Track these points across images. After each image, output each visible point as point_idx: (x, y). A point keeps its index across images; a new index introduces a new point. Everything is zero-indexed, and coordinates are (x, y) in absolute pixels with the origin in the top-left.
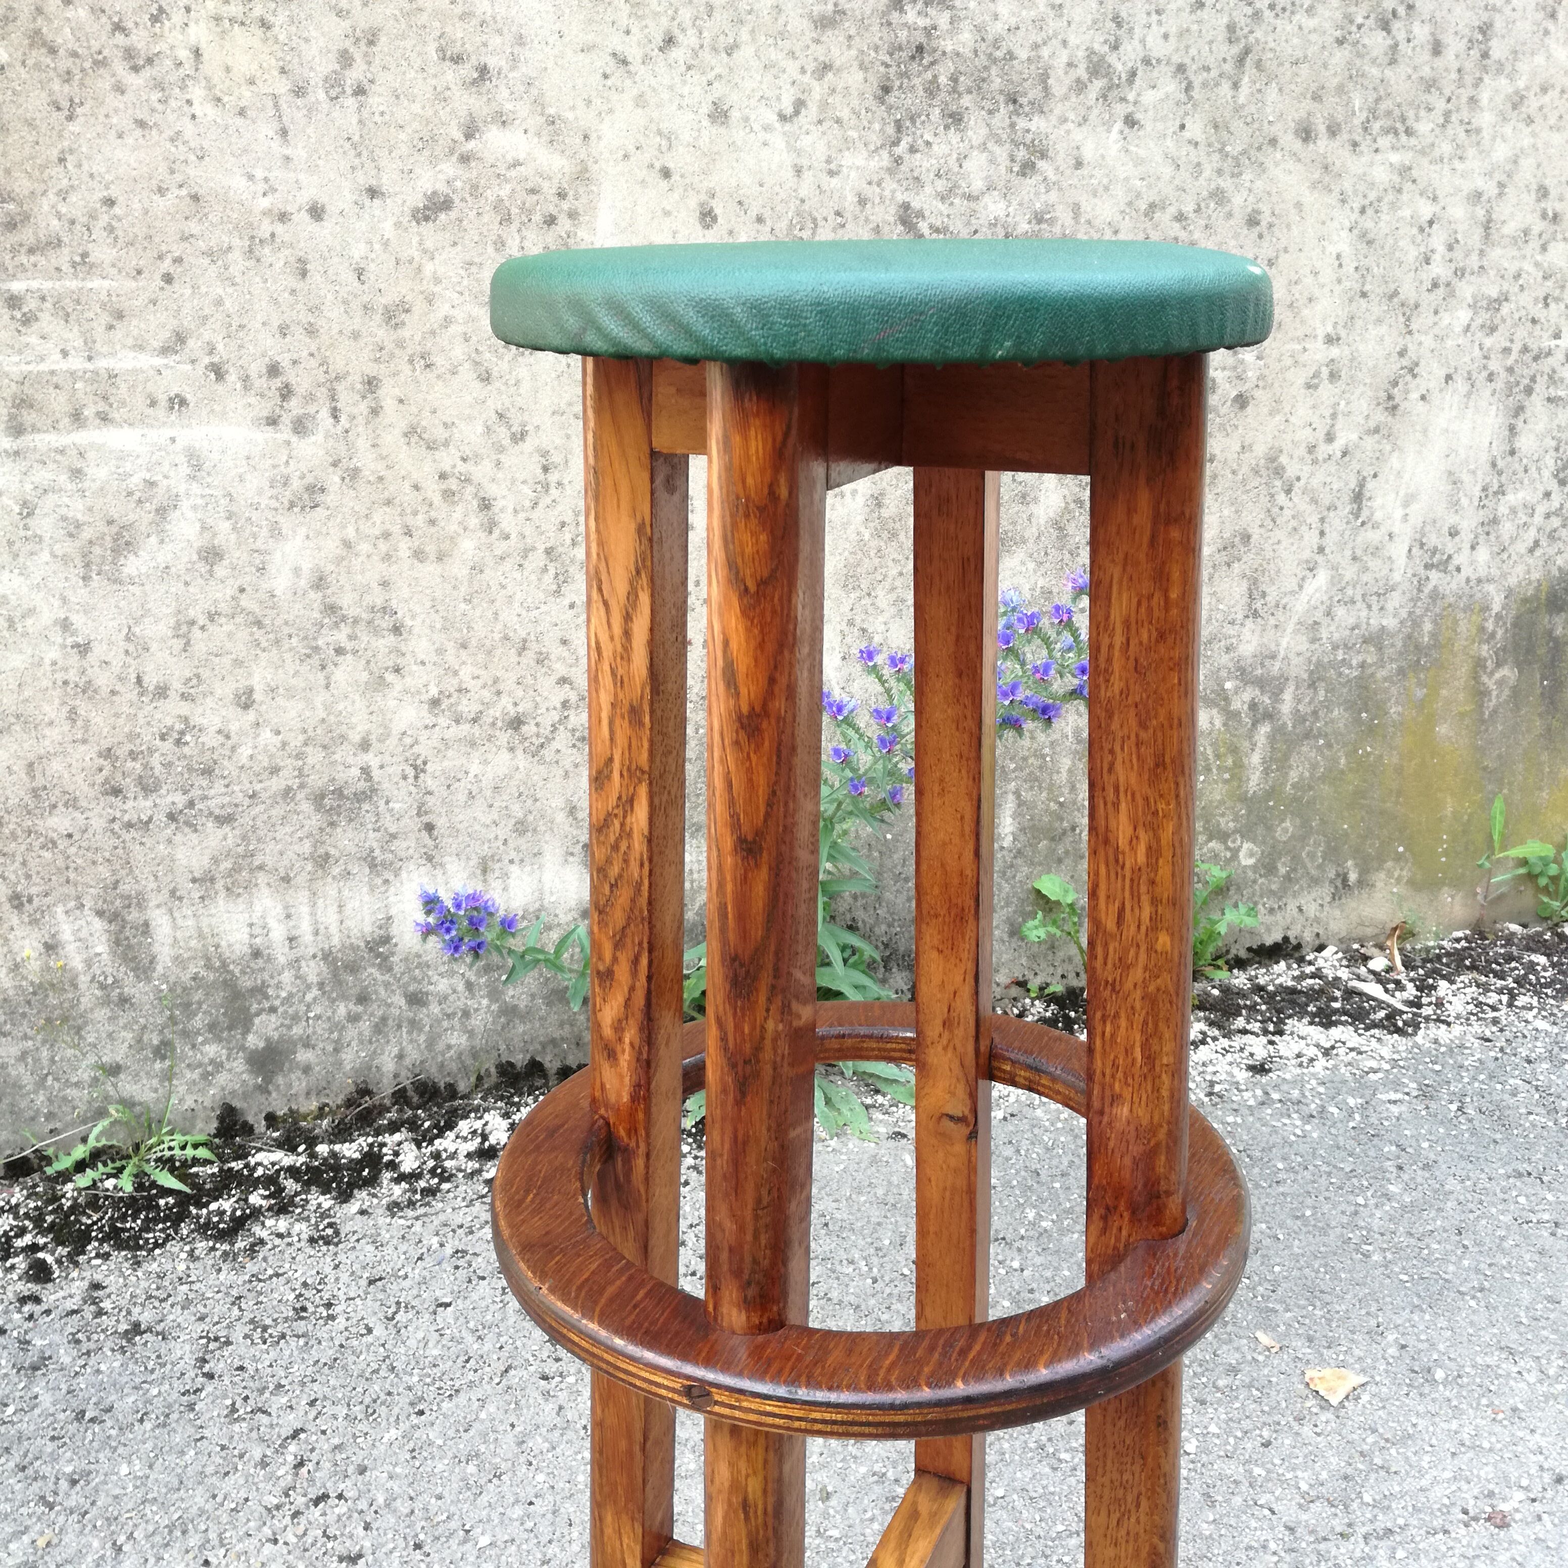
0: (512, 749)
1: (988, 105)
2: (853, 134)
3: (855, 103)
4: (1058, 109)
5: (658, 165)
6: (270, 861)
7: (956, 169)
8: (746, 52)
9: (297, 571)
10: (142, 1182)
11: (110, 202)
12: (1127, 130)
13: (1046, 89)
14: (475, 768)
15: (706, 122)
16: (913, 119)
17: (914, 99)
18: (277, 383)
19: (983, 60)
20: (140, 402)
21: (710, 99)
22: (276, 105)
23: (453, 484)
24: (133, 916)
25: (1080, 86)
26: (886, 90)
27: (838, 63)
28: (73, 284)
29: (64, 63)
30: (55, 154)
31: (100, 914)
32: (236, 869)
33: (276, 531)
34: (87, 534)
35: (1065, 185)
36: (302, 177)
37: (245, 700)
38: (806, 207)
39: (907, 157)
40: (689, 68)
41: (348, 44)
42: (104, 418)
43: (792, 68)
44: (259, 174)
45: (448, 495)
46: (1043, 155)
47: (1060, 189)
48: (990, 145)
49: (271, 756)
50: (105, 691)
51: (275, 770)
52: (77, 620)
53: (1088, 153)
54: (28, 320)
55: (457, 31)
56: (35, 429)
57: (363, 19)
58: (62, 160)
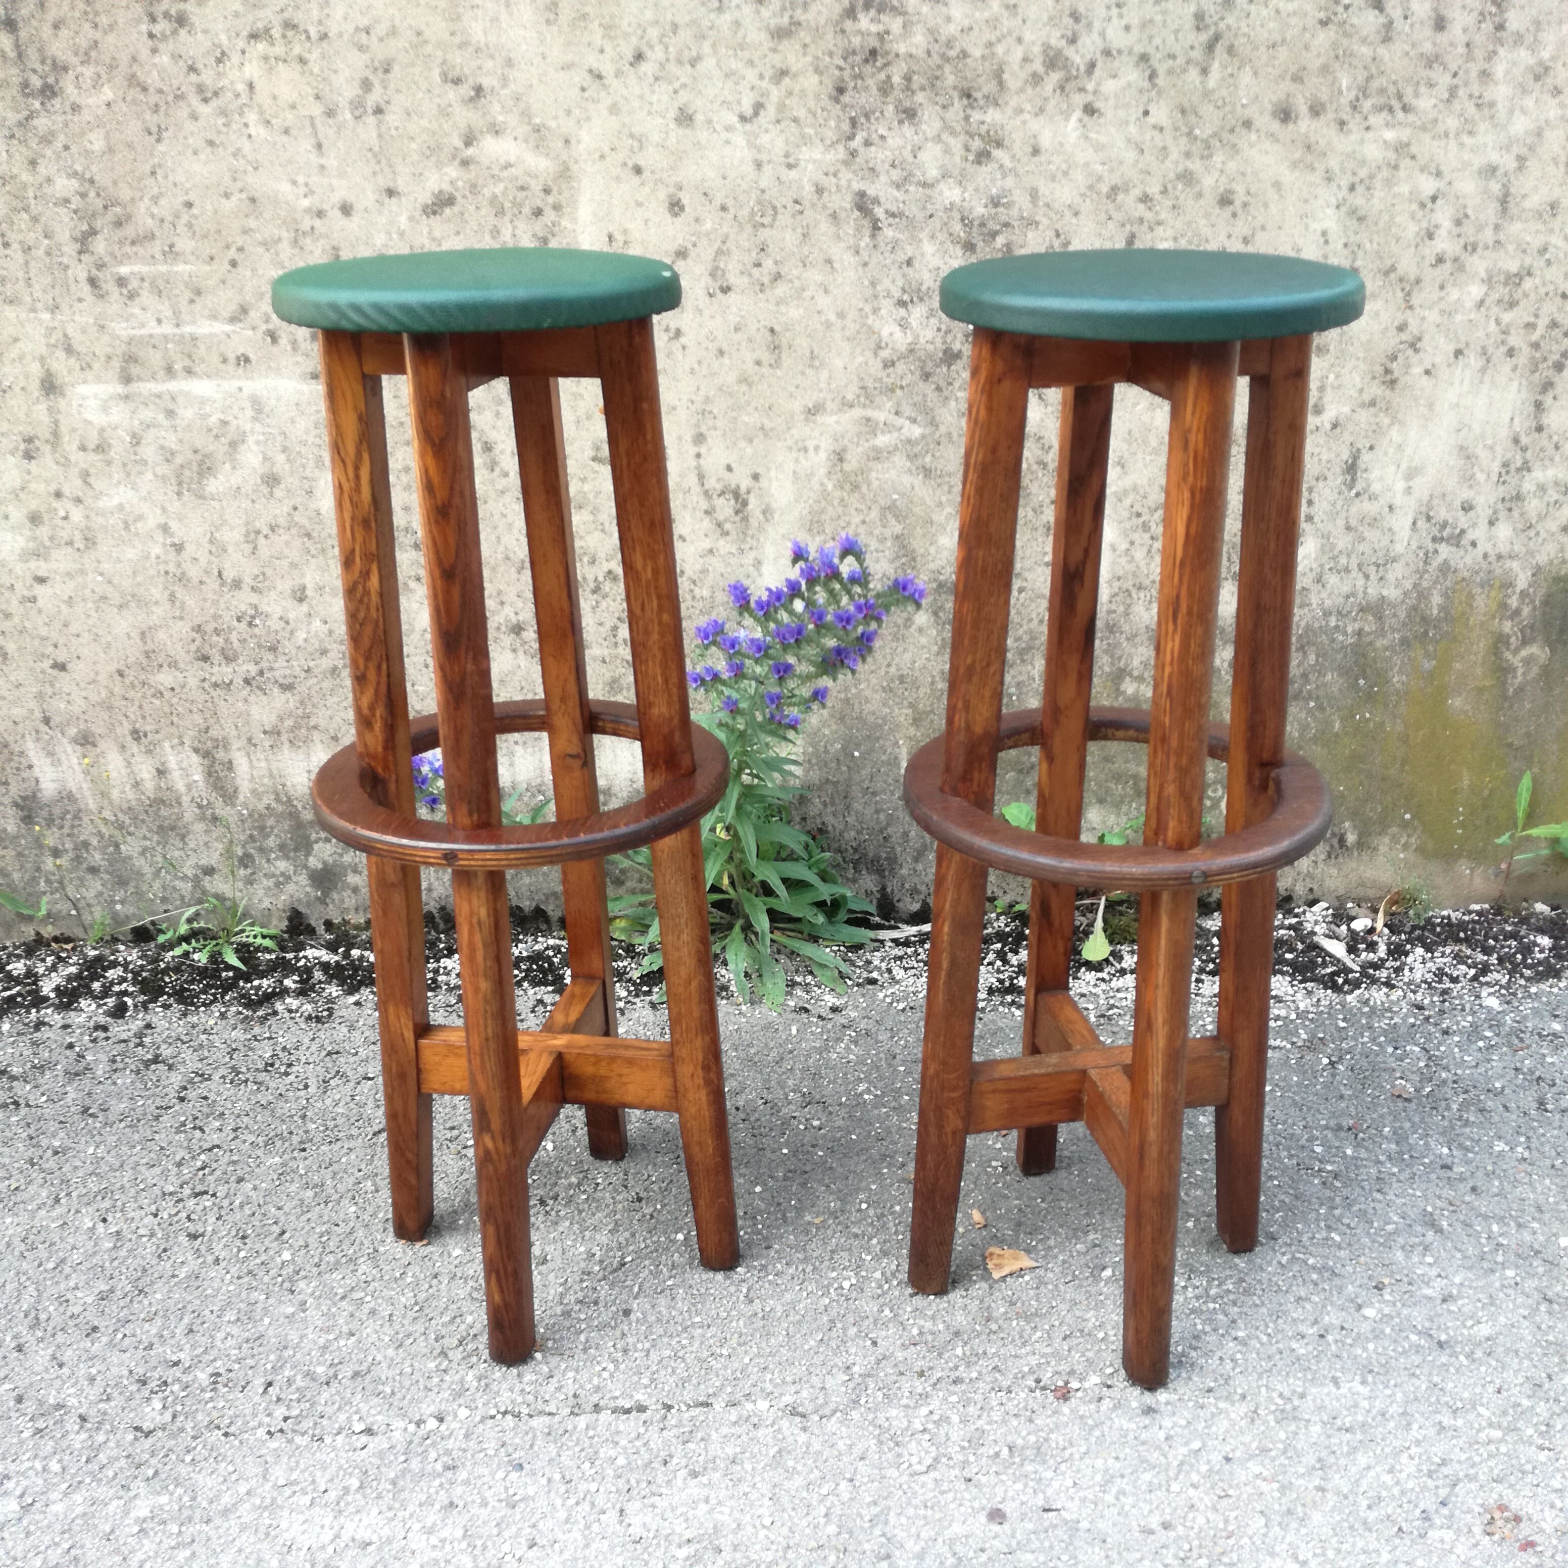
1: (941, 100)
2: (810, 131)
3: (811, 103)
4: (1014, 102)
5: (630, 163)
6: (322, 723)
7: (910, 159)
8: (709, 63)
10: (216, 958)
11: (189, 205)
12: (1086, 119)
13: (1001, 83)
15: (673, 125)
16: (867, 116)
17: (868, 98)
19: (936, 59)
20: (215, 359)
21: (676, 104)
22: (313, 125)
24: (220, 755)
25: (1036, 79)
26: (841, 90)
27: (794, 69)
28: (163, 268)
29: (153, 98)
30: (148, 168)
31: (196, 750)
32: (296, 727)
34: (179, 460)
35: (1021, 171)
36: (334, 181)
38: (767, 196)
39: (862, 150)
40: (657, 79)
41: (368, 73)
42: (189, 372)
43: (751, 75)
44: (301, 179)
46: (999, 144)
47: (1017, 175)
48: (944, 137)
49: (321, 641)
50: (195, 581)
51: (324, 652)
52: (174, 525)
53: (1046, 140)
54: (132, 296)
55: (457, 59)
56: (140, 379)
57: (380, 52)
58: (153, 173)
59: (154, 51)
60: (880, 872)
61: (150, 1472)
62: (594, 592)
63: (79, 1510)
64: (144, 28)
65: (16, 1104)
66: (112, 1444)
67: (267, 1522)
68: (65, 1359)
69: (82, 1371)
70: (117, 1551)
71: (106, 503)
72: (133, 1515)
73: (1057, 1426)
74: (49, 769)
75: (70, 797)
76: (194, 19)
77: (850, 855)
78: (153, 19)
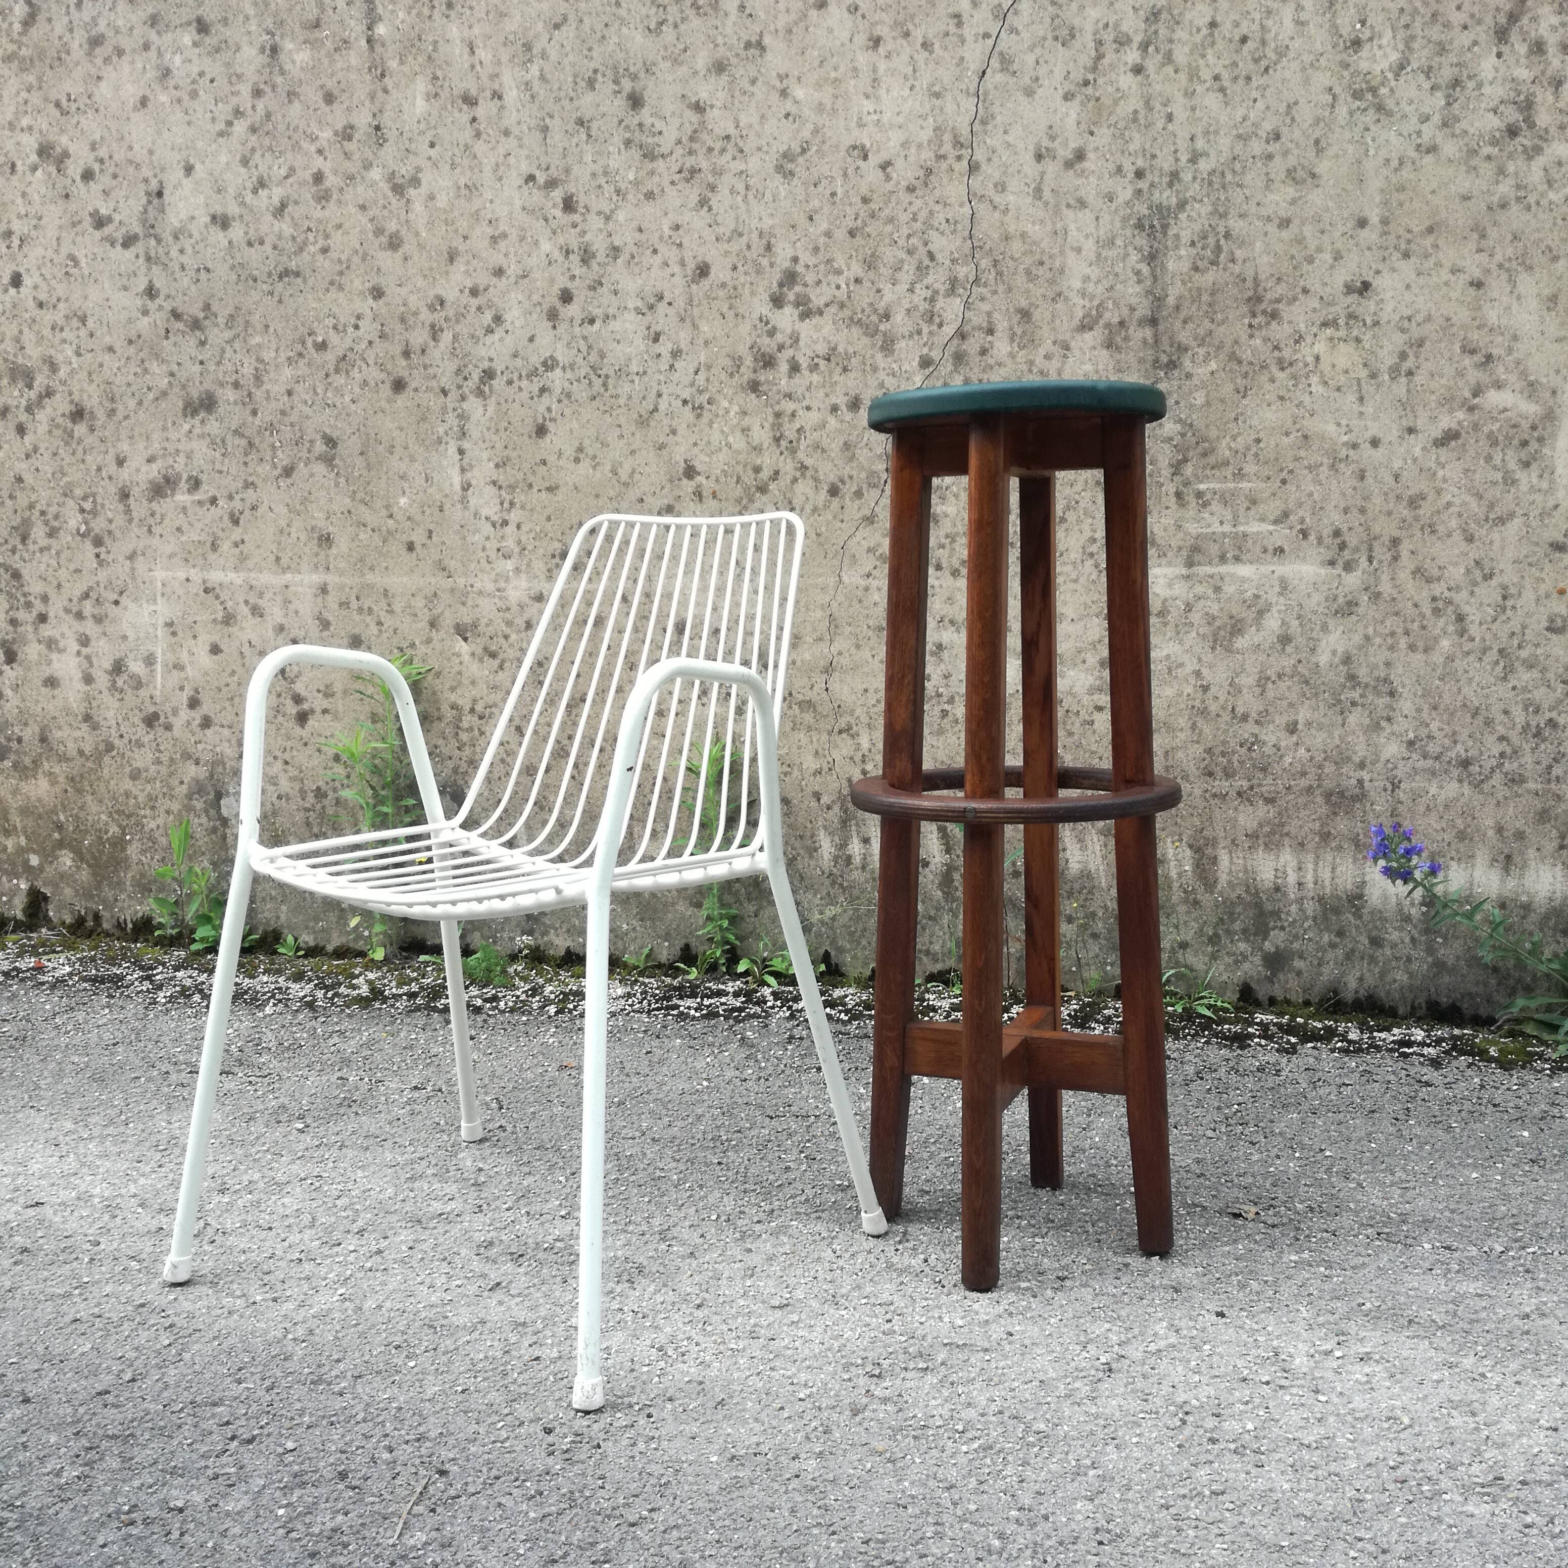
0: (1460, 781)
6: (1293, 831)
9: (1334, 652)
11: (1258, 441)
14: (1433, 790)
18: (1338, 541)
20: (1258, 549)
22: (1359, 384)
23: (1440, 604)
24: (1209, 851)
28: (1231, 485)
29: (1244, 369)
30: (1233, 416)
31: (1191, 846)
32: (1273, 833)
33: (1325, 628)
34: (1218, 623)
36: (1369, 423)
37: (1292, 729)
41: (1405, 348)
42: (1237, 559)
44: (1344, 422)
45: (1436, 612)
50: (1213, 714)
51: (1304, 774)
52: (1205, 672)
54: (1205, 505)
55: (1475, 336)
56: (1199, 564)
57: (1416, 332)
58: (1236, 419)
59: (1251, 336)
62: (1535, 736)
64: (1246, 321)
74: (1077, 853)
75: (1089, 876)
76: (1283, 314)
78: (1254, 315)
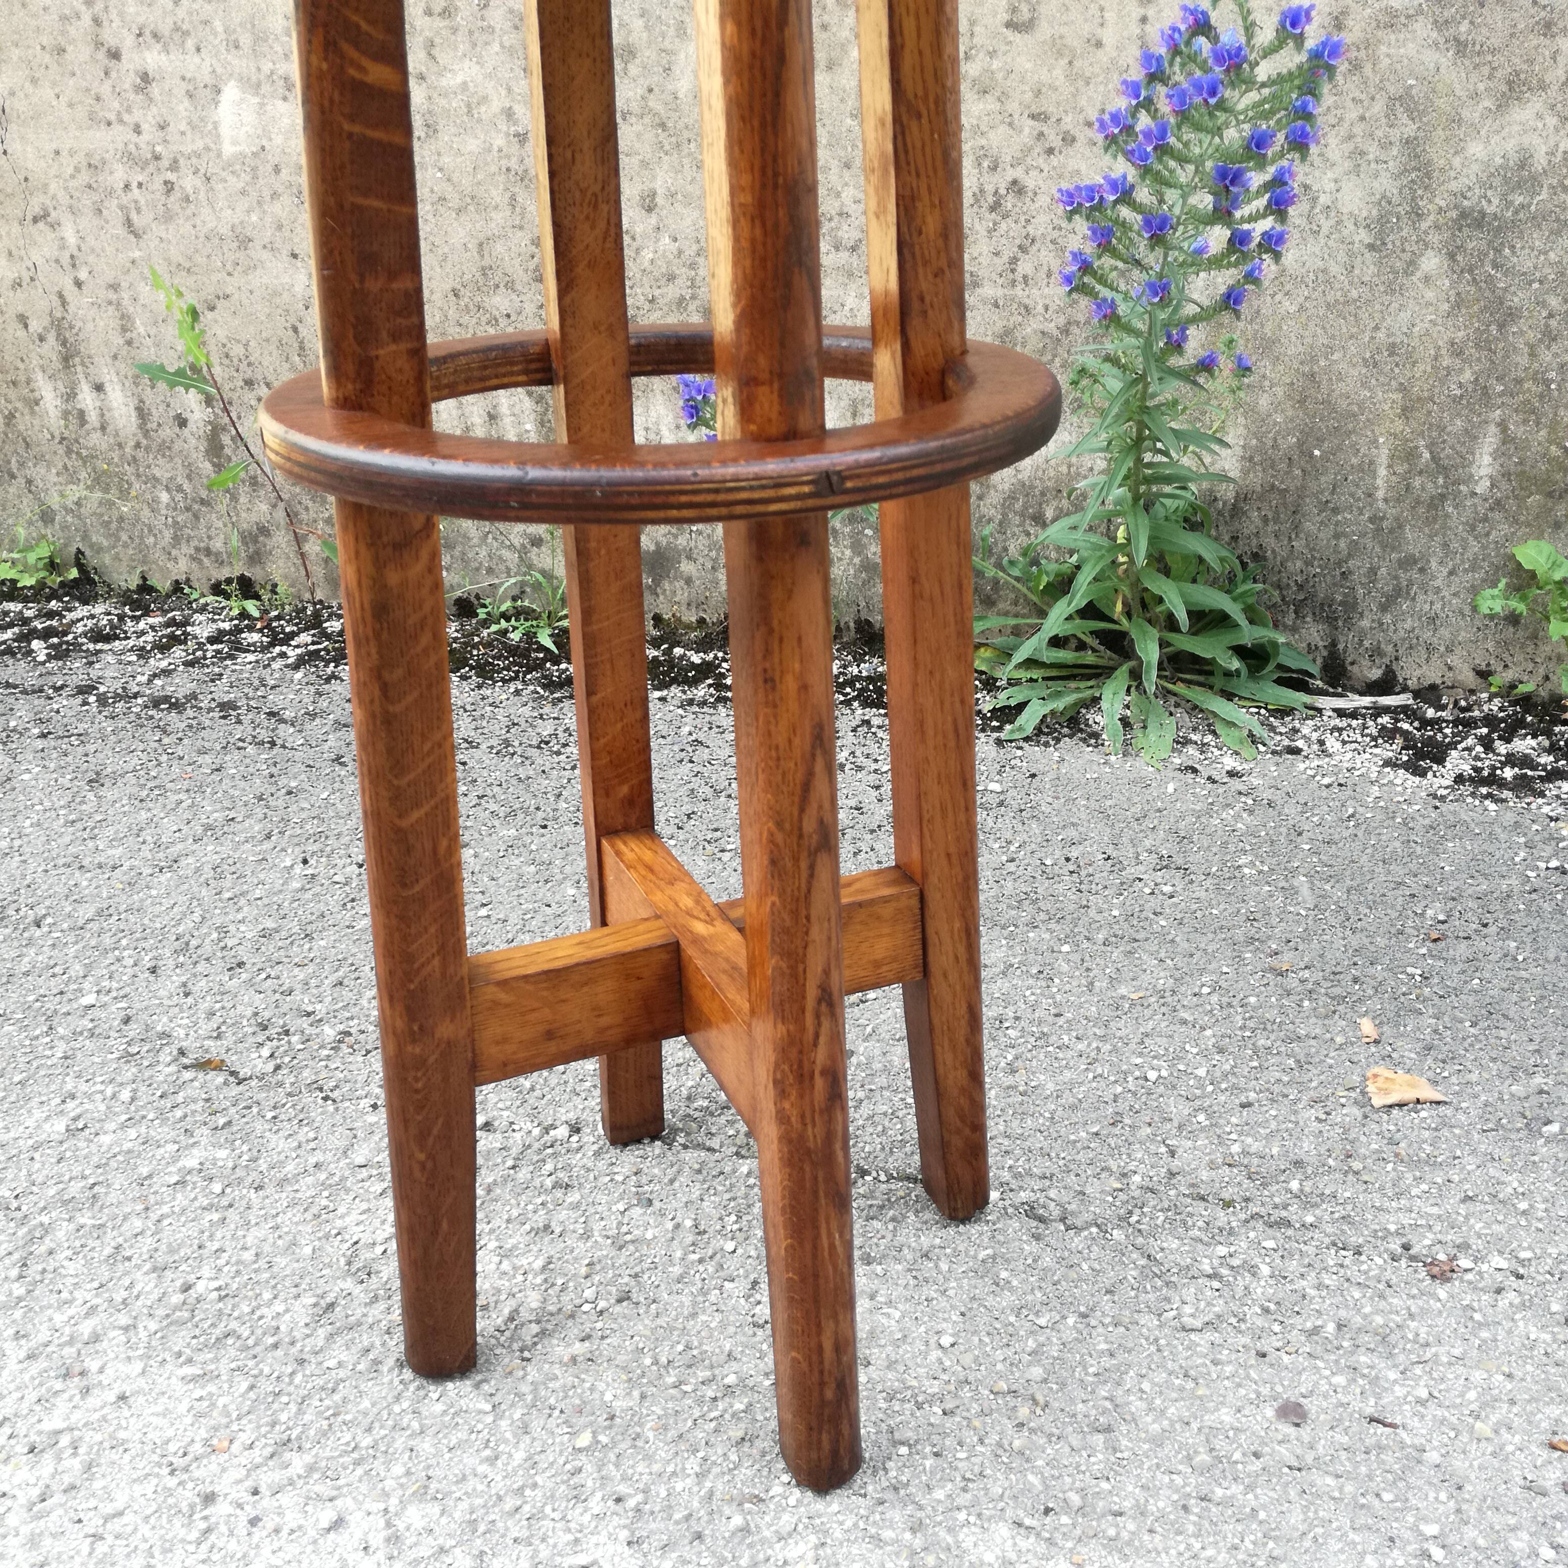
10: (530, 636)
49: (669, 263)
51: (671, 278)
60: (1331, 620)
61: (221, 1121)
62: (992, 209)
63: (127, 1146)
65: (273, 744)
66: (196, 1084)
67: (324, 1202)
68: (194, 989)
69: (204, 1006)
70: (144, 1198)
71: (451, 81)
72: (180, 1164)
73: (1424, 1312)
77: (1292, 593)
